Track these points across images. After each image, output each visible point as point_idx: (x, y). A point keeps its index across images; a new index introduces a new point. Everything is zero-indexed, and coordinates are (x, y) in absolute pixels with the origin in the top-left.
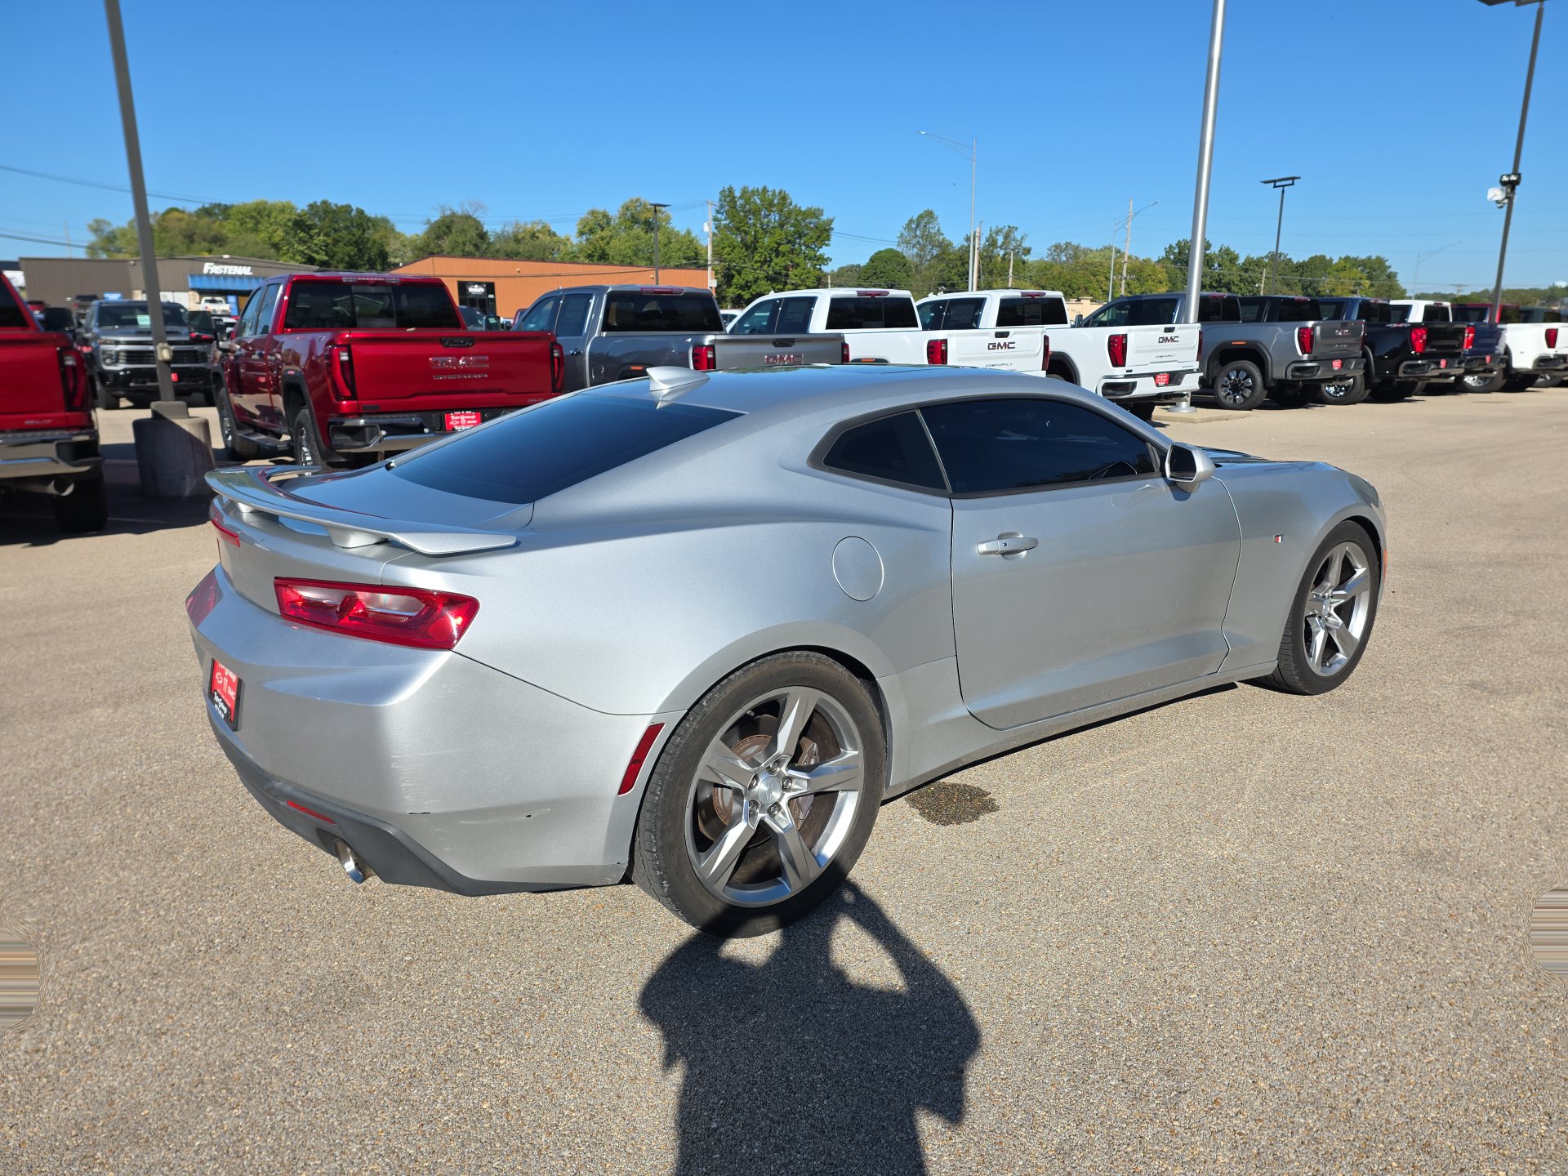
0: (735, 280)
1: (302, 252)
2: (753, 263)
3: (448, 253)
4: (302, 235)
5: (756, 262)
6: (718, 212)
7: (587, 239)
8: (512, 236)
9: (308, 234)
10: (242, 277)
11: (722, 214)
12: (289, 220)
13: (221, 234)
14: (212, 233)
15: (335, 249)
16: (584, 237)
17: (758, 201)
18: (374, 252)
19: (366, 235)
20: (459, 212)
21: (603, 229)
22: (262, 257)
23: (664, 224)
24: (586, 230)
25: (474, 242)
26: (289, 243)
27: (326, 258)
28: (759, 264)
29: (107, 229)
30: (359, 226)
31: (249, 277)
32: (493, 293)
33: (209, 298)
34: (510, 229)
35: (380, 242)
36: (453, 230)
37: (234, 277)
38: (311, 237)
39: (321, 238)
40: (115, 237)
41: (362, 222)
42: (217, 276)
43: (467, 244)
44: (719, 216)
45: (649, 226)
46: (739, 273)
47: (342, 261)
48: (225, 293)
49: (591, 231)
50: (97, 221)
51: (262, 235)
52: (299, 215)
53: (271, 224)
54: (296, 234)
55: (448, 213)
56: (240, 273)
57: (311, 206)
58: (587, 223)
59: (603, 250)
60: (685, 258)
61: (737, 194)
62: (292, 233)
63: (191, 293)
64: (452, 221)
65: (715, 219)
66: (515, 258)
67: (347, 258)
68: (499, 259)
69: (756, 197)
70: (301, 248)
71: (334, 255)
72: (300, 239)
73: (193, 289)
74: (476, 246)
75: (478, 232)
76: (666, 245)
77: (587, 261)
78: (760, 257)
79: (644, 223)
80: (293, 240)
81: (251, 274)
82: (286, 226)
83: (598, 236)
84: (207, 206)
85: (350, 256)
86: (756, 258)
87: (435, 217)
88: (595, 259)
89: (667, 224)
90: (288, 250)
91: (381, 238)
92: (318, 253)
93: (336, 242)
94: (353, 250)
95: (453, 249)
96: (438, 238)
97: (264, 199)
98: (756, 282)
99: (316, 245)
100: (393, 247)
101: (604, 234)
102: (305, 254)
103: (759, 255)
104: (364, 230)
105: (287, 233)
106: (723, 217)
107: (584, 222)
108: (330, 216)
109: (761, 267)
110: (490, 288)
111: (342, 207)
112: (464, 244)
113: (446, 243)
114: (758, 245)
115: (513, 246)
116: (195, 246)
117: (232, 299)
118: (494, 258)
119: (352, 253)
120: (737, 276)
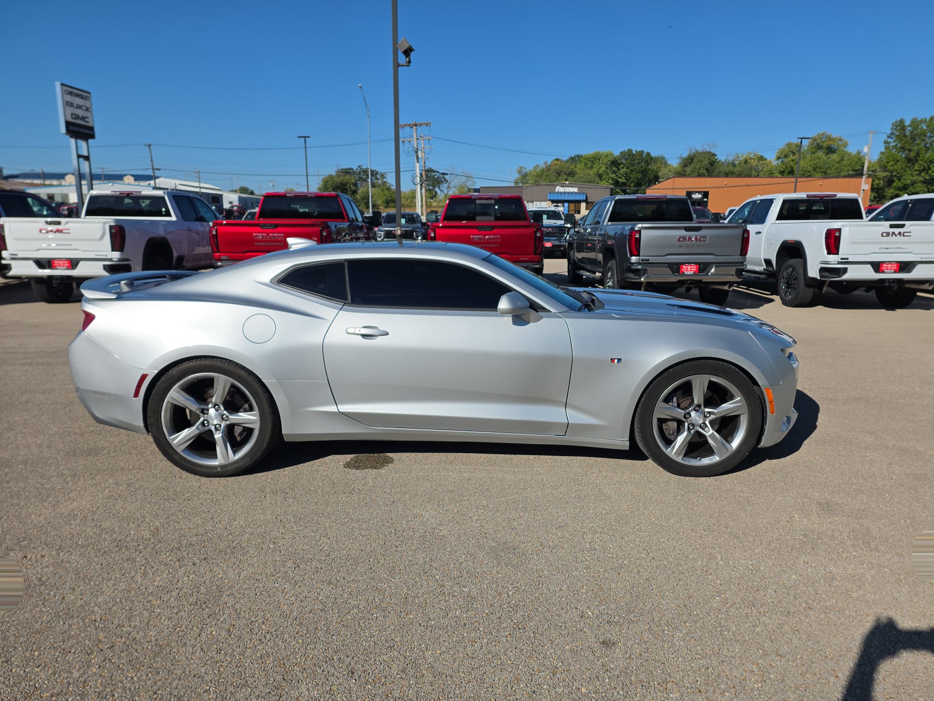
0: (895, 184)
1: (613, 178)
2: (912, 171)
3: (689, 175)
4: (614, 169)
5: (916, 170)
6: (889, 137)
7: (782, 161)
8: (731, 163)
9: (618, 168)
10: (572, 193)
11: (892, 138)
12: (609, 161)
13: (574, 171)
14: (570, 170)
15: (630, 175)
16: (780, 160)
17: (925, 127)
18: (652, 176)
19: (650, 167)
20: (700, 149)
21: (794, 154)
22: (590, 182)
23: (842, 148)
24: (783, 156)
25: (706, 167)
26: (608, 174)
27: (625, 181)
28: (917, 172)
29: (524, 171)
30: (646, 161)
31: (576, 193)
32: (707, 198)
33: (555, 204)
34: (731, 159)
35: (656, 170)
36: (695, 161)
37: (569, 193)
38: (619, 169)
39: (624, 170)
40: (527, 175)
41: (649, 159)
42: (561, 193)
43: (702, 169)
44: (889, 140)
45: (830, 150)
46: (899, 180)
47: (633, 182)
48: (563, 202)
49: (786, 156)
50: (521, 167)
51: (594, 170)
52: (615, 158)
53: (599, 164)
54: (612, 168)
55: (694, 151)
56: (572, 191)
57: (622, 153)
58: (784, 151)
59: (792, 168)
60: (852, 171)
61: (907, 123)
62: (609, 168)
63: (548, 202)
64: (695, 156)
65: (886, 142)
66: (730, 176)
67: (636, 180)
68: (720, 177)
69: (923, 125)
70: (613, 176)
71: (630, 179)
72: (613, 171)
73: (549, 200)
74: (707, 170)
75: (709, 161)
76: (839, 162)
77: (779, 176)
78: (920, 167)
79: (826, 149)
80: (609, 172)
81: (577, 191)
82: (607, 164)
83: (789, 159)
84: (573, 156)
85: (637, 179)
86: (916, 168)
87: (685, 155)
88: (786, 174)
89: (844, 148)
90: (606, 177)
91: (657, 168)
92: (621, 178)
93: (632, 171)
94: (639, 176)
95: (692, 172)
96: (685, 166)
97: (599, 151)
98: (912, 185)
99: (621, 174)
100: (663, 173)
101: (794, 158)
102: (614, 179)
103: (919, 165)
104: (648, 164)
105: (607, 168)
106: (892, 141)
107: (782, 151)
108: (631, 157)
109: (920, 174)
110: (706, 195)
111: (639, 151)
112: (700, 169)
113: (689, 169)
114: (918, 158)
115: (731, 168)
116: (560, 178)
117: (566, 205)
118: (718, 176)
119: (639, 177)
120: (897, 181)
